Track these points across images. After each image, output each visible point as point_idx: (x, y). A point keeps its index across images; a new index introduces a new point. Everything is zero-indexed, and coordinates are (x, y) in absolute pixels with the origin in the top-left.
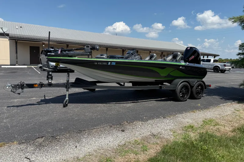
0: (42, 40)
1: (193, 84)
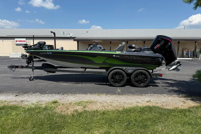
0: (92, 40)
1: (130, 71)
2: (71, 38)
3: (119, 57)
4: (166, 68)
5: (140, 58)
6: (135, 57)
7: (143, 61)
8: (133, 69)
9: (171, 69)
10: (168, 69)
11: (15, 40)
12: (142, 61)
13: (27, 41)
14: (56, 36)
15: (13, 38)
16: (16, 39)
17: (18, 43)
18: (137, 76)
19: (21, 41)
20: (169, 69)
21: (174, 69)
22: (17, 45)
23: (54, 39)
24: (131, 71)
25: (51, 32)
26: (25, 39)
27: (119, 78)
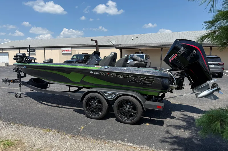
1: (110, 97)
2: (113, 46)
3: (98, 74)
4: (192, 93)
5: (129, 76)
6: (121, 75)
7: (134, 82)
8: (115, 94)
9: (200, 96)
10: (195, 94)
11: (61, 49)
12: (132, 81)
13: (72, 50)
14: (98, 45)
15: (59, 47)
16: (63, 49)
17: (64, 52)
18: (121, 105)
19: (66, 50)
20: (197, 95)
21: (205, 96)
22: (64, 54)
23: (96, 48)
24: (112, 96)
25: (92, 40)
26: (71, 48)
27: (97, 106)
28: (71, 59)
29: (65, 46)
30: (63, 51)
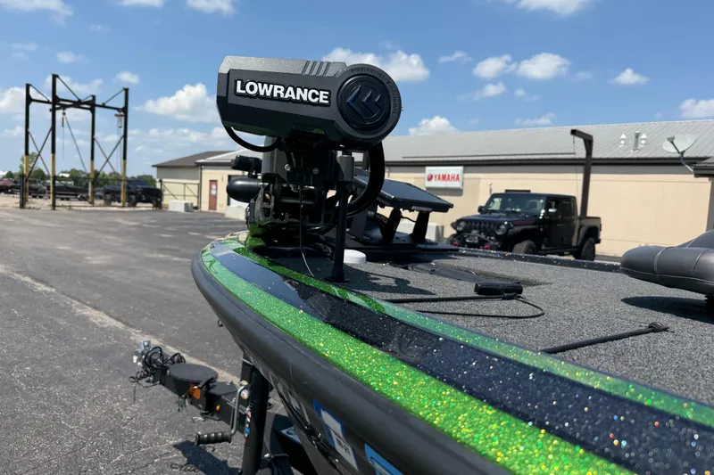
13: (467, 175)
16: (428, 169)
17: (435, 184)
25: (574, 133)
26: (461, 168)
28: (480, 209)
29: (441, 159)
30: (430, 178)
